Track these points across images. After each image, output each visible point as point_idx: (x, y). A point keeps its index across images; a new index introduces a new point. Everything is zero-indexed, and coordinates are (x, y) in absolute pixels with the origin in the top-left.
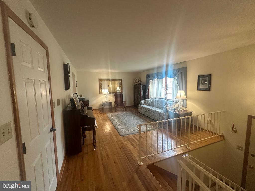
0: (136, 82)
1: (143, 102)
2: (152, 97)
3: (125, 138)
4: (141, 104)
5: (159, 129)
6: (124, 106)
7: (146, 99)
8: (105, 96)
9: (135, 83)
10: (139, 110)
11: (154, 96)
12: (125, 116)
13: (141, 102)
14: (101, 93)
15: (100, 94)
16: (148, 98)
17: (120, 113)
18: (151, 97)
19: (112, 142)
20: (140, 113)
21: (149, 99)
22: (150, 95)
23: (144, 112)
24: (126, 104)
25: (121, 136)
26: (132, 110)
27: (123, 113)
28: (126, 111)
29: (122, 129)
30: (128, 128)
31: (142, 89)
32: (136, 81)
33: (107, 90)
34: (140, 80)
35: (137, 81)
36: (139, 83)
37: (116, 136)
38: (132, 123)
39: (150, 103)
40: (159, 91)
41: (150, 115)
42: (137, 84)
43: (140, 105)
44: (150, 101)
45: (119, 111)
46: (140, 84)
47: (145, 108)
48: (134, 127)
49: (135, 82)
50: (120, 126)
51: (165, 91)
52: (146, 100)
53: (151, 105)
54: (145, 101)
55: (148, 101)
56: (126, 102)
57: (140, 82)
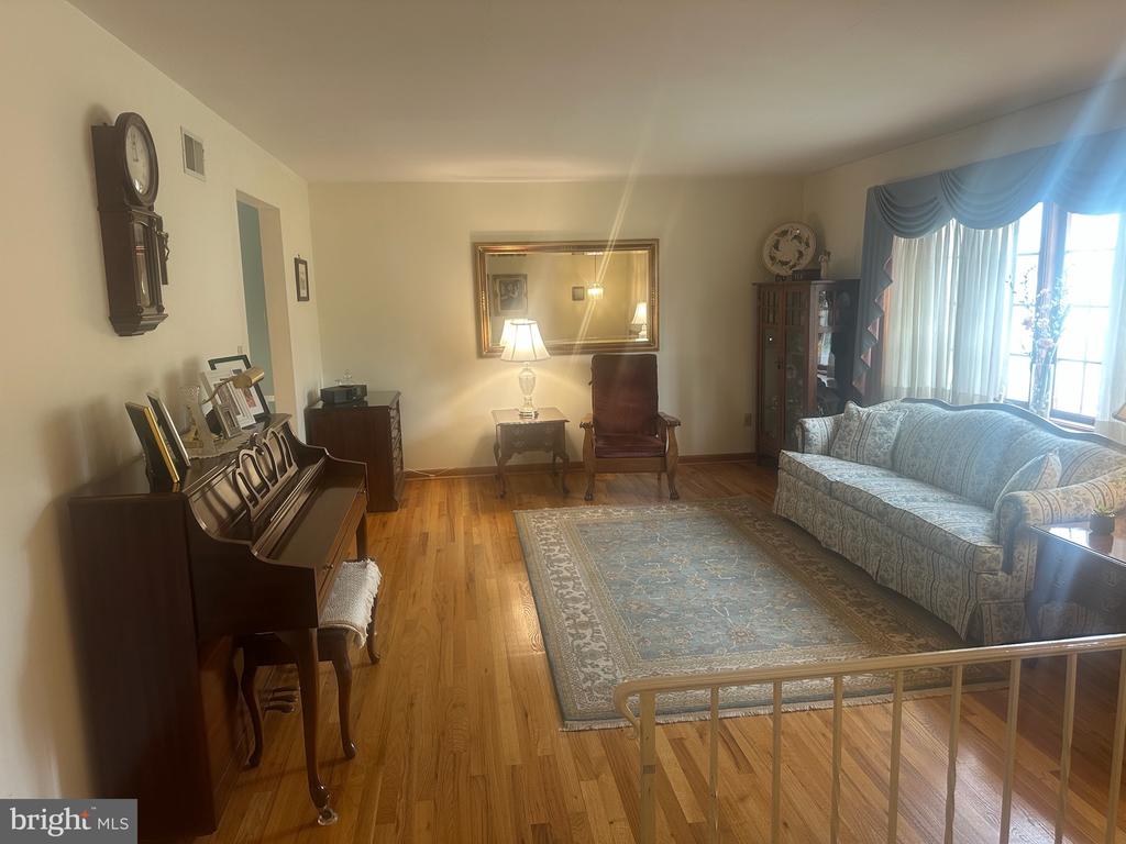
0: (779, 256)
1: (818, 427)
2: (910, 390)
3: (596, 749)
4: (802, 444)
5: (929, 693)
6: (664, 456)
7: (852, 406)
8: (517, 371)
9: (767, 261)
10: (782, 494)
11: (929, 382)
12: (653, 540)
13: (798, 432)
14: (487, 350)
15: (480, 355)
16: (874, 395)
17: (619, 513)
18: (905, 384)
19: (475, 771)
20: (787, 521)
21: (879, 410)
22: (897, 373)
23: (823, 523)
24: (674, 445)
25: (563, 716)
26: (730, 494)
27: (651, 511)
28: (675, 497)
29: (593, 655)
30: (646, 656)
31: (823, 322)
32: (776, 247)
33: (535, 327)
34: (812, 243)
35: (788, 251)
36: (805, 262)
37: (527, 716)
38: (696, 611)
39: (887, 447)
40: (979, 339)
41: (873, 546)
42: (785, 271)
43: (791, 461)
44: (888, 424)
45: (616, 495)
46: (812, 274)
47: (832, 489)
48: (701, 650)
49: (773, 258)
50: (584, 625)
51: (1037, 336)
52: (850, 417)
53: (895, 463)
54: (837, 427)
55: (864, 426)
56: (677, 423)
57: (809, 253)
